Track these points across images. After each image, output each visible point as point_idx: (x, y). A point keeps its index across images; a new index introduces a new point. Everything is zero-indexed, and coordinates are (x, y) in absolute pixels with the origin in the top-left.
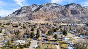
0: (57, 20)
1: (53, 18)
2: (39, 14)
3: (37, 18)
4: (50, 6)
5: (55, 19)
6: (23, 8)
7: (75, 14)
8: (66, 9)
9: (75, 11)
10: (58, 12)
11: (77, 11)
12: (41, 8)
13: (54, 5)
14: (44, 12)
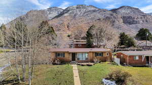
3: (59, 30)
4: (83, 10)
9: (130, 17)
11: (134, 18)
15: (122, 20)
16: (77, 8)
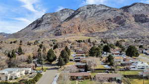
0: (107, 34)
1: (100, 31)
2: (72, 24)
3: (71, 32)
4: (93, 10)
5: (103, 33)
6: (45, 17)
7: (142, 21)
8: (125, 13)
9: (142, 15)
11: (147, 16)
12: (77, 14)
14: (82, 21)
15: (133, 19)
16: (88, 8)
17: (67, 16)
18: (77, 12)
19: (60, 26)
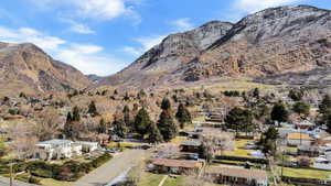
0: (314, 78)
1: (294, 71)
2: (225, 55)
3: (220, 73)
5: (304, 74)
6: (167, 41)
10: (319, 42)
12: (238, 32)
13: (299, 15)
14: (250, 47)
16: (265, 17)
17: (215, 36)
18: (239, 27)
19: (196, 60)
